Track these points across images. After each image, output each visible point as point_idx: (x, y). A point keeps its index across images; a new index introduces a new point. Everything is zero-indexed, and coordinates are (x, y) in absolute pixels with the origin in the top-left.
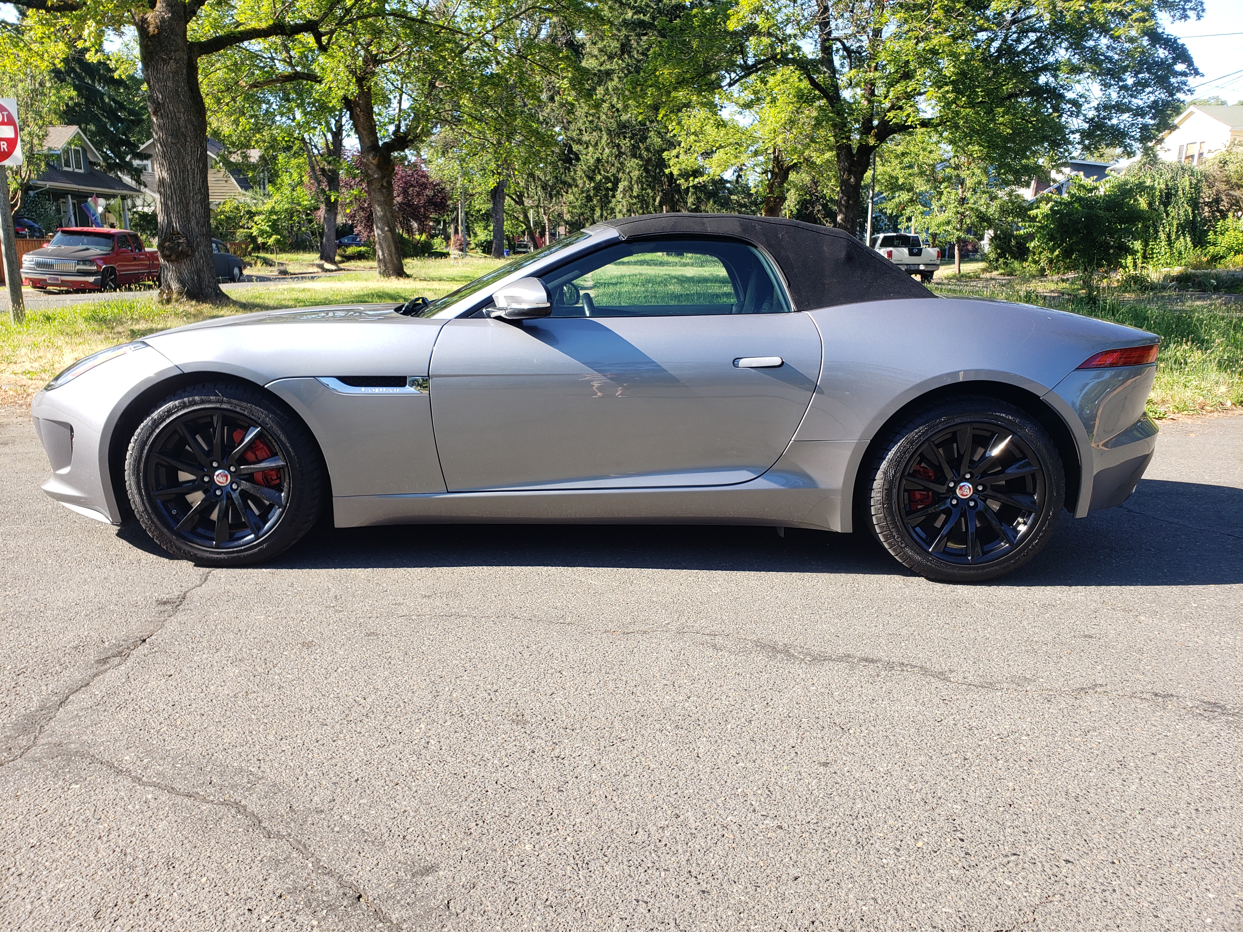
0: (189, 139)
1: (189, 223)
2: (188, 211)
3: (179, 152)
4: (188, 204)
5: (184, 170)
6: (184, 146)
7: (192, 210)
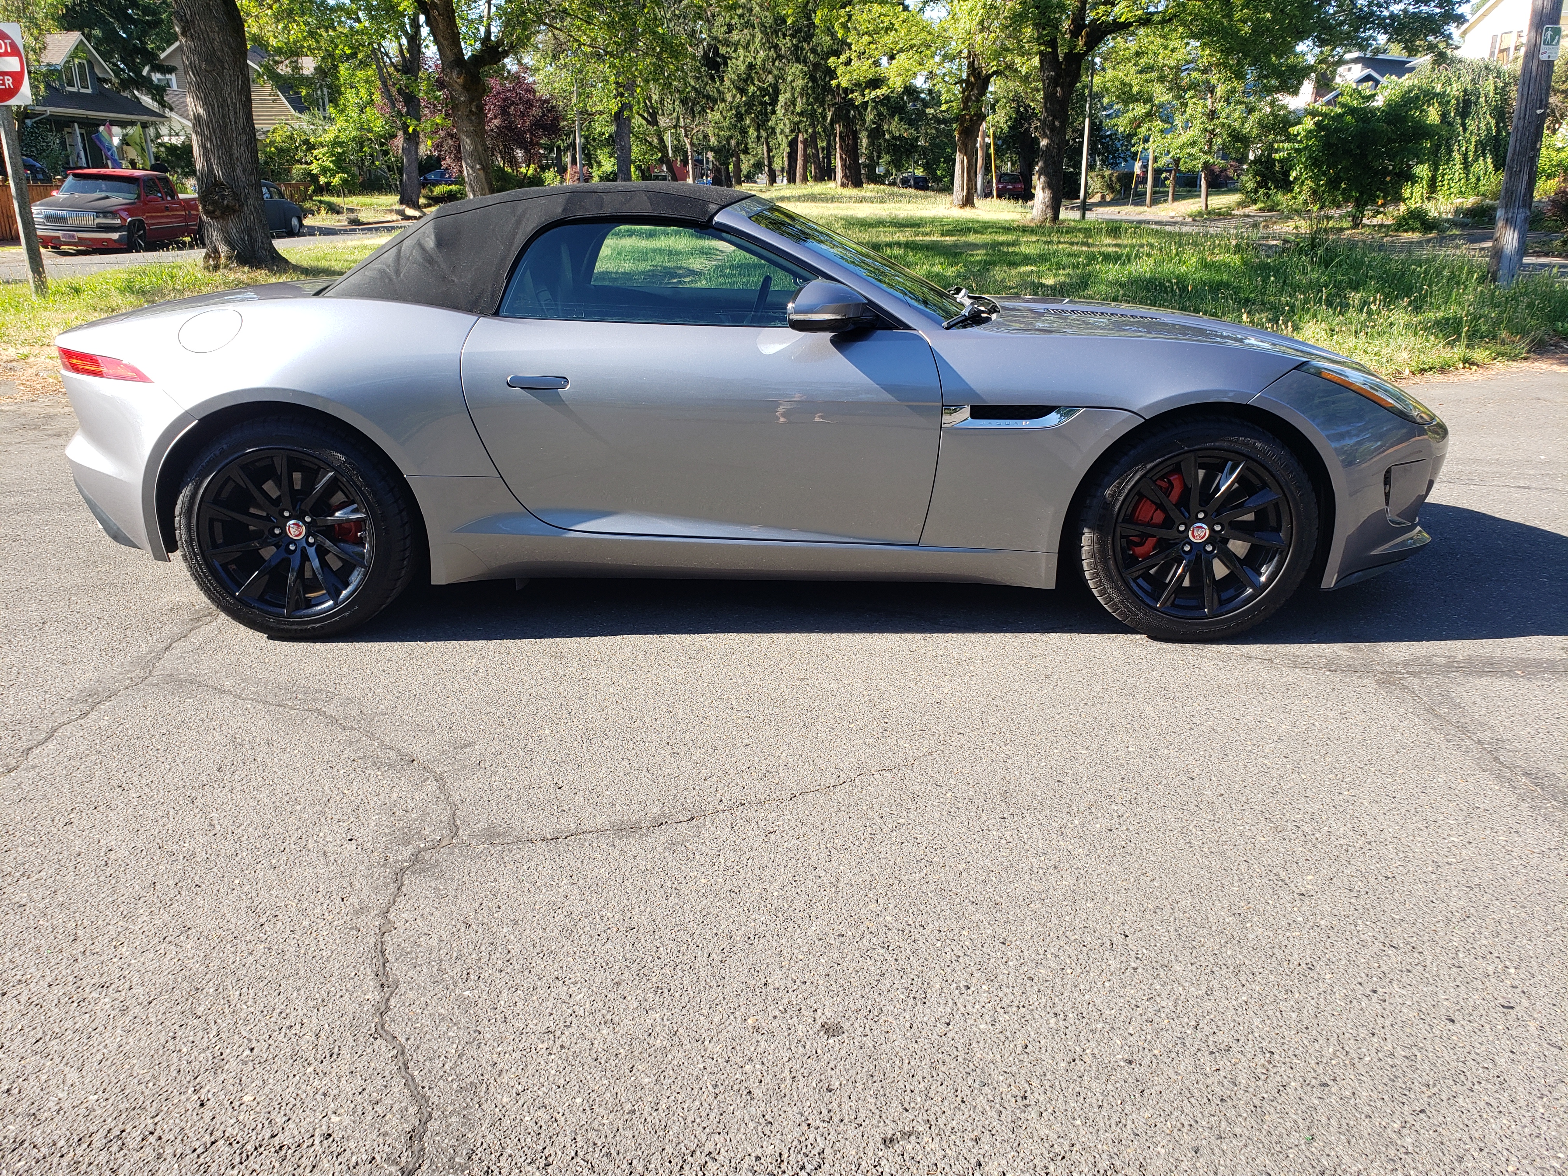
0: (226, 65)
1: (234, 170)
2: (231, 156)
3: (216, 80)
4: (230, 147)
5: (223, 105)
6: (221, 74)
7: (236, 154)
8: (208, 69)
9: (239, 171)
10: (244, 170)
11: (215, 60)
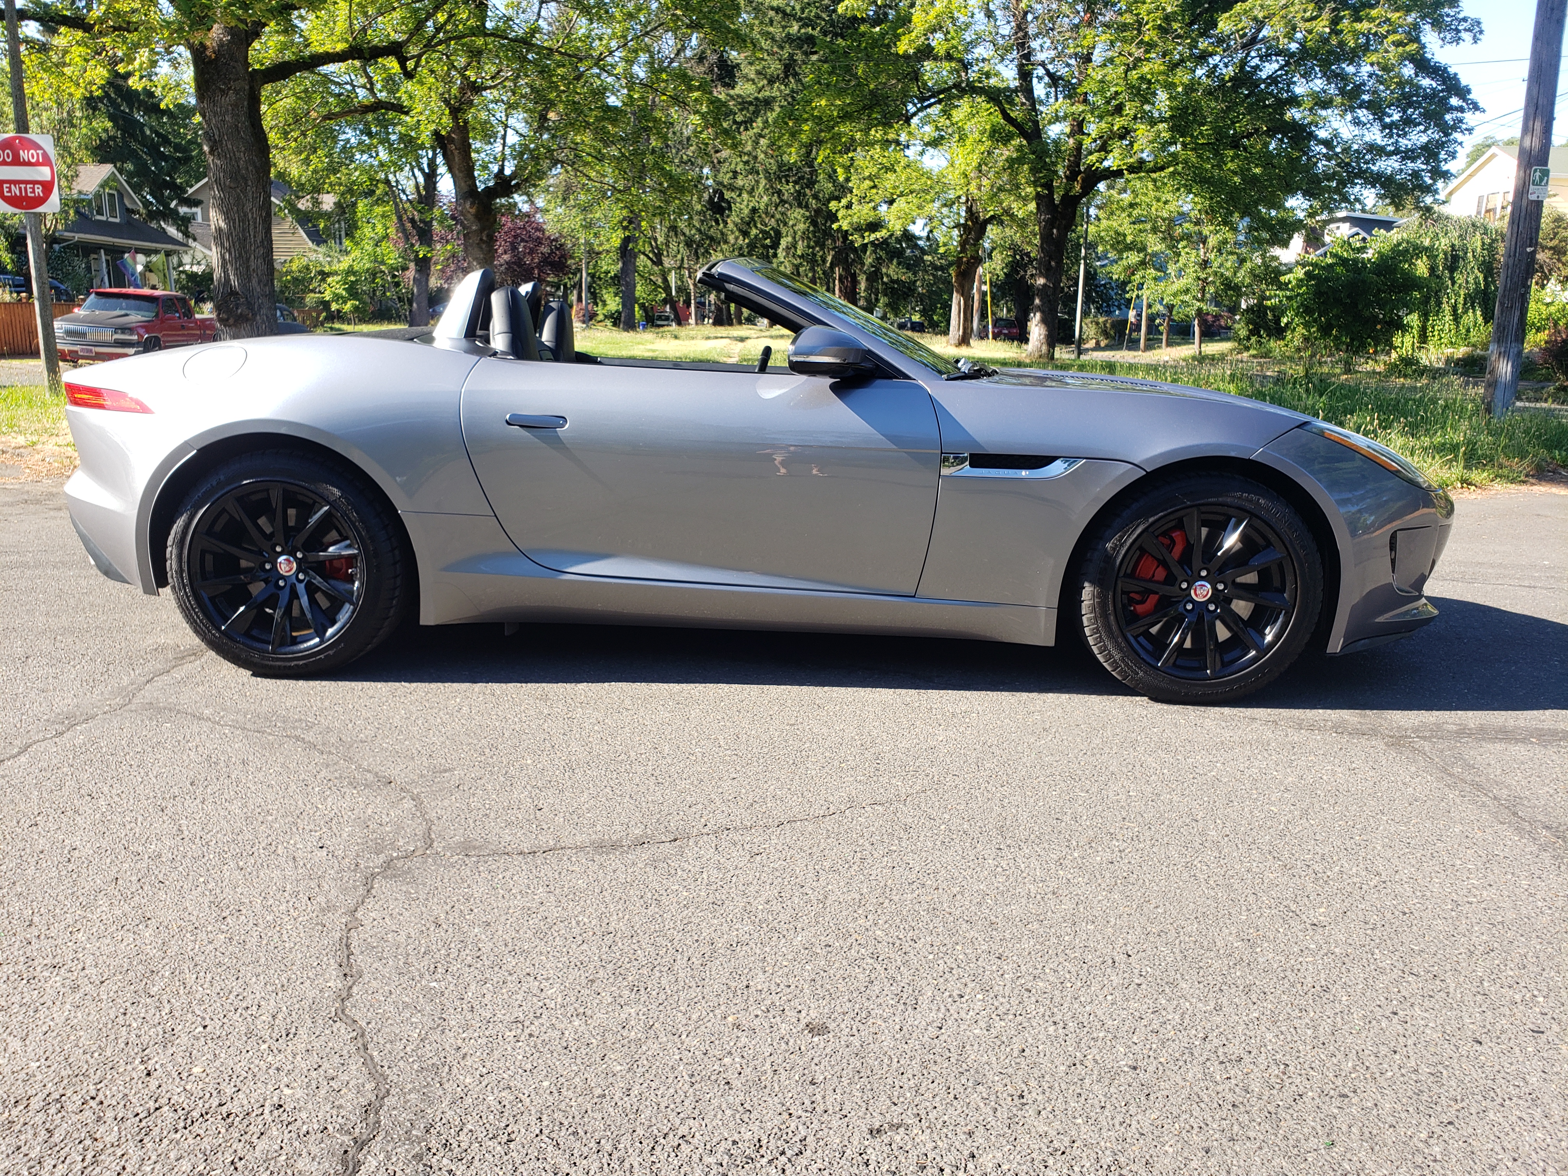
0: (250, 183)
1: (250, 281)
2: (248, 268)
3: (238, 197)
4: (248, 259)
5: (244, 219)
6: (244, 191)
7: (253, 265)
8: (232, 185)
9: (254, 281)
10: (259, 282)
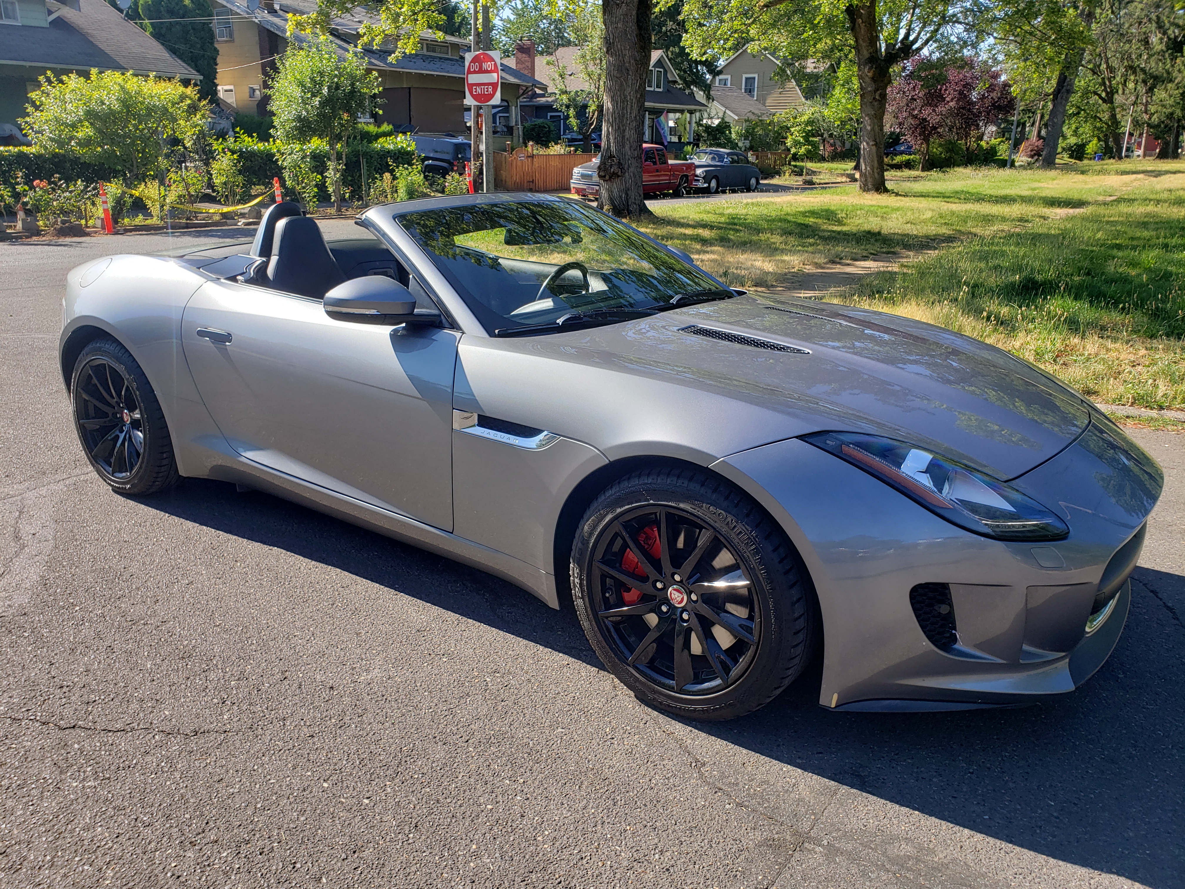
0: (631, 73)
1: (624, 147)
2: (623, 137)
3: (622, 84)
4: (624, 131)
5: (624, 101)
6: (626, 80)
7: (627, 135)
8: (618, 75)
9: (627, 147)
10: (631, 147)
11: (624, 71)
